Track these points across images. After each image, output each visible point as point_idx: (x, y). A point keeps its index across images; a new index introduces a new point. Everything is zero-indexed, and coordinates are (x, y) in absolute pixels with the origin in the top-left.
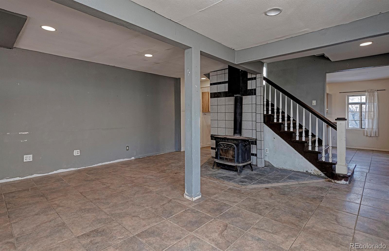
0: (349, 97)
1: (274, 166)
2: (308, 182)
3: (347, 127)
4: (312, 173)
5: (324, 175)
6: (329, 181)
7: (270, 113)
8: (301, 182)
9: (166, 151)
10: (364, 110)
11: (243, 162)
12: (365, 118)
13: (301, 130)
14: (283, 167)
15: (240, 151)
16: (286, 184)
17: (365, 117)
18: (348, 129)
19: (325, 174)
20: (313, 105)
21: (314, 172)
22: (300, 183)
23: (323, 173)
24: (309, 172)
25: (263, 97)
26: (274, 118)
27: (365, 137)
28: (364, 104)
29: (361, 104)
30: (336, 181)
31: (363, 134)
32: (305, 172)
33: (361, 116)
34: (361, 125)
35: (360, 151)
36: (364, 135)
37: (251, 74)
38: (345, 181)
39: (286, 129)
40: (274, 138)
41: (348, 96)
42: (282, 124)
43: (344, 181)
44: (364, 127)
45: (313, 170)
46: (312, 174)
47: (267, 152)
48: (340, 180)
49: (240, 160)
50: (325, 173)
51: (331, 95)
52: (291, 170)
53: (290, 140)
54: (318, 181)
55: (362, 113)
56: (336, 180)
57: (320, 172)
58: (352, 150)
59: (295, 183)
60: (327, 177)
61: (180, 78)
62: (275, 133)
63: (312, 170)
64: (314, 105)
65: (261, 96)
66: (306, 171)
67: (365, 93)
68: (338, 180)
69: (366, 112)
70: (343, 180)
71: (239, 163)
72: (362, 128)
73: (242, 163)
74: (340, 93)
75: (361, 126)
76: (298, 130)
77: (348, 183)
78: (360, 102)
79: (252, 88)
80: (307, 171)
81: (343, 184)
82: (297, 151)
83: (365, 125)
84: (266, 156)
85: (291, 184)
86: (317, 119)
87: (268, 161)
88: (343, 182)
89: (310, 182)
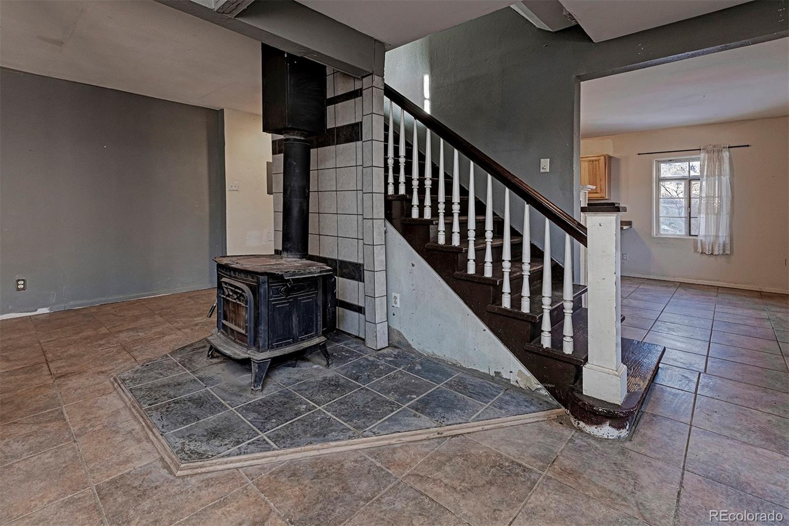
0: (662, 165)
1: (413, 347)
2: (480, 428)
3: (655, 233)
4: (513, 381)
5: (547, 394)
6: (560, 420)
7: (402, 191)
8: (447, 431)
9: (176, 289)
10: (695, 192)
11: (278, 346)
12: (699, 213)
13: (498, 243)
14: (436, 352)
15: (263, 310)
16: (386, 442)
17: (700, 209)
18: (658, 238)
19: (551, 391)
20: (542, 171)
21: (519, 379)
22: (445, 434)
23: (545, 387)
24: (505, 375)
25: (382, 145)
26: (413, 206)
27: (699, 255)
28: (697, 179)
29: (689, 180)
30: (582, 424)
31: (693, 250)
32: (492, 374)
33: (690, 207)
34: (690, 227)
35: (685, 290)
36: (696, 250)
37: (354, 78)
38: (614, 427)
39: (442, 240)
40: (413, 265)
41: (659, 162)
42: (430, 222)
43: (610, 428)
44: (696, 234)
45: (515, 371)
46: (512, 385)
47: (396, 303)
48: (597, 424)
49: (262, 340)
50: (550, 386)
51: (618, 160)
52: (455, 363)
53: (450, 271)
54: (521, 422)
55: (693, 201)
56: (584, 422)
57: (536, 381)
58: (666, 286)
59: (424, 437)
60: (556, 403)
61: (223, 109)
62: (414, 251)
63: (511, 372)
64: (545, 171)
65: (372, 140)
66: (495, 372)
67: (700, 154)
68: (590, 422)
69: (701, 198)
70: (608, 423)
71: (259, 349)
72: (690, 235)
73: (271, 347)
74: (639, 154)
75: (690, 230)
76: (473, 242)
77: (624, 433)
78: (688, 175)
79: (357, 121)
80: (497, 373)
81: (608, 439)
82: (470, 307)
83: (699, 228)
84: (394, 315)
85: (408, 439)
86: (527, 207)
87: (399, 330)
88: (606, 431)
89: (486, 427)
